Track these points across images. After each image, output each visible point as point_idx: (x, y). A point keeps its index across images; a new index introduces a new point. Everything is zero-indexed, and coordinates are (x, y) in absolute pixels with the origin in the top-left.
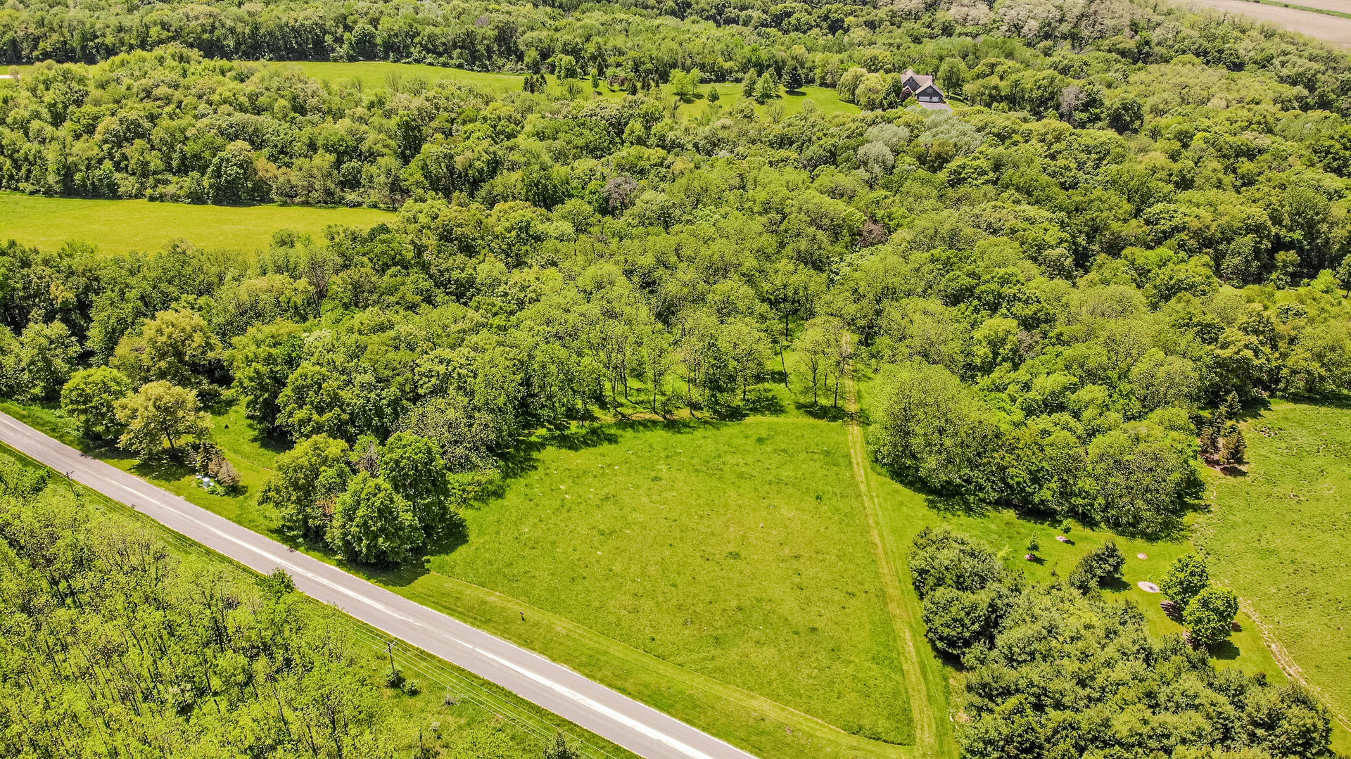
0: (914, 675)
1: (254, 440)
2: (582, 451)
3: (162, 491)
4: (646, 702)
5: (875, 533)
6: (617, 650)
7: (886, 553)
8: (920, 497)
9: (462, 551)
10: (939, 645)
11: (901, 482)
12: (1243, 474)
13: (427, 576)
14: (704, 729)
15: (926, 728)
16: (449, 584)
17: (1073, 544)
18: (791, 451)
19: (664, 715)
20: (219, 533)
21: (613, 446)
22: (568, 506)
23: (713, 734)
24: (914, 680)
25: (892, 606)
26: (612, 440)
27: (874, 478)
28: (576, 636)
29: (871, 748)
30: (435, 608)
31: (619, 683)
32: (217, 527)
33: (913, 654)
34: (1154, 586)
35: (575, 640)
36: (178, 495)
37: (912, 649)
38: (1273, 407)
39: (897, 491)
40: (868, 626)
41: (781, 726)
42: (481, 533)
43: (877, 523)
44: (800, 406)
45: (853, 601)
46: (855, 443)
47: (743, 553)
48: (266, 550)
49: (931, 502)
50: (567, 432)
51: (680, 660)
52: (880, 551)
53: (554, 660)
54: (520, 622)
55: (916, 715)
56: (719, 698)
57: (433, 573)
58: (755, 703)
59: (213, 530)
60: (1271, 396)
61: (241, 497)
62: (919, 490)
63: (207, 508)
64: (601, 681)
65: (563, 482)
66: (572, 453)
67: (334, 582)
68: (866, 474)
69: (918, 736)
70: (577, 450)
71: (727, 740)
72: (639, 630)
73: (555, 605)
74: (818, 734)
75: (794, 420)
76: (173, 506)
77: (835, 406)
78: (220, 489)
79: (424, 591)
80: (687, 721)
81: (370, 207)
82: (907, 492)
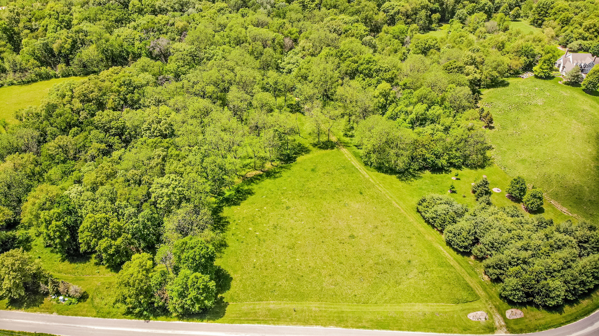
0: (458, 267)
1: (63, 260)
2: (242, 204)
3: (38, 314)
4: (377, 328)
5: (394, 202)
6: (346, 308)
7: (405, 211)
8: (394, 177)
9: (233, 283)
10: (461, 250)
11: (383, 172)
12: (493, 128)
13: (228, 306)
14: (408, 330)
15: (478, 289)
16: (245, 307)
17: (459, 179)
18: (330, 172)
19: (389, 331)
20: (96, 328)
21: (253, 196)
22: (262, 238)
23: (413, 331)
24: (458, 268)
25: (426, 236)
26: (250, 193)
27: (370, 172)
28: (324, 309)
29: (467, 307)
30: (248, 323)
31: (360, 324)
32: (93, 325)
33: (450, 256)
34: (499, 189)
35: (325, 311)
36: (52, 313)
37: (447, 254)
38: (482, 93)
39: (384, 178)
40: (426, 250)
41: (433, 314)
42: (235, 271)
43: (391, 197)
44: (315, 145)
45: (412, 241)
46: (350, 158)
47: (355, 234)
48: (133, 327)
49: (399, 178)
50: (225, 196)
51: (374, 300)
52: (402, 211)
53: (325, 326)
54: (294, 313)
55: (471, 285)
56: (402, 312)
57: (230, 303)
58: (416, 307)
59: (92, 327)
60: (479, 88)
61: (89, 300)
62: (391, 174)
63: (76, 315)
64: (353, 327)
65: (248, 226)
66: (238, 207)
67: (186, 330)
68: (367, 173)
69: (478, 293)
70: (239, 204)
71: (421, 331)
72: (346, 294)
73: (302, 297)
74: (447, 310)
75: (316, 153)
76: (55, 322)
77: (328, 141)
78: (74, 300)
79: (235, 315)
80: (400, 330)
81: (9, 85)
82: (387, 176)
